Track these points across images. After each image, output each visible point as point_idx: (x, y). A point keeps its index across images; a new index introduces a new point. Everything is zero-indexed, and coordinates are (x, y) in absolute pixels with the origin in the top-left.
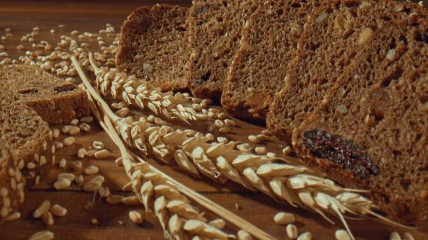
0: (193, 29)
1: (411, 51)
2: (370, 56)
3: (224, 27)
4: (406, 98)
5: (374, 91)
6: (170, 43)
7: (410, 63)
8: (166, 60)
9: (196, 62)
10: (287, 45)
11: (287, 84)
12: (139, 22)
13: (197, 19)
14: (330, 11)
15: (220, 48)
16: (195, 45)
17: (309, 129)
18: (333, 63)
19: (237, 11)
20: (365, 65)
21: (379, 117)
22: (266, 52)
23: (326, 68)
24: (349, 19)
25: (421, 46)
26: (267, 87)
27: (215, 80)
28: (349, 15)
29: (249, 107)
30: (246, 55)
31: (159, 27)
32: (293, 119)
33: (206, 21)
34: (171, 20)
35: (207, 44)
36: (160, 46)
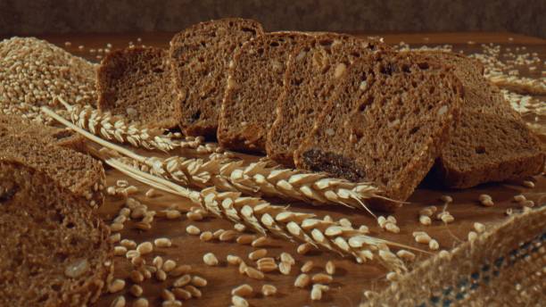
0: (176, 70)
1: (378, 82)
2: (347, 88)
3: (207, 67)
4: (378, 119)
5: (353, 116)
6: (149, 86)
7: (378, 92)
8: (149, 103)
9: (184, 102)
10: (271, 81)
11: (279, 116)
12: (113, 65)
13: (178, 60)
14: (307, 50)
15: (206, 88)
16: (180, 86)
17: (306, 149)
18: (316, 96)
19: (217, 51)
20: (344, 95)
21: (359, 136)
22: (253, 89)
23: (310, 100)
24: (325, 57)
25: (386, 77)
26: (258, 120)
27: (206, 118)
28: (324, 53)
29: (245, 139)
30: (235, 93)
31: (136, 70)
32: (289, 145)
33: (188, 62)
34: (146, 62)
35: (192, 84)
36: (140, 90)
